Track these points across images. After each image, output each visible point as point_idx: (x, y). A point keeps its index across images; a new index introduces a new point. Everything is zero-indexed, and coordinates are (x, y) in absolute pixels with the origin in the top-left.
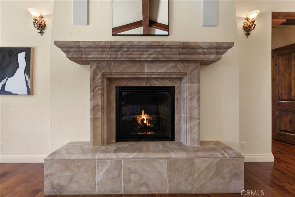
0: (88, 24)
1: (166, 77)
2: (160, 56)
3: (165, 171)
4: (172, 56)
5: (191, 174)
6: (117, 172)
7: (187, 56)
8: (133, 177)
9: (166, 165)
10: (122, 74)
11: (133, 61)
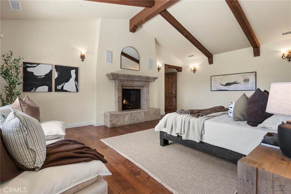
0: (112, 63)
5: (149, 115)
6: (131, 117)
8: (135, 118)
9: (143, 113)
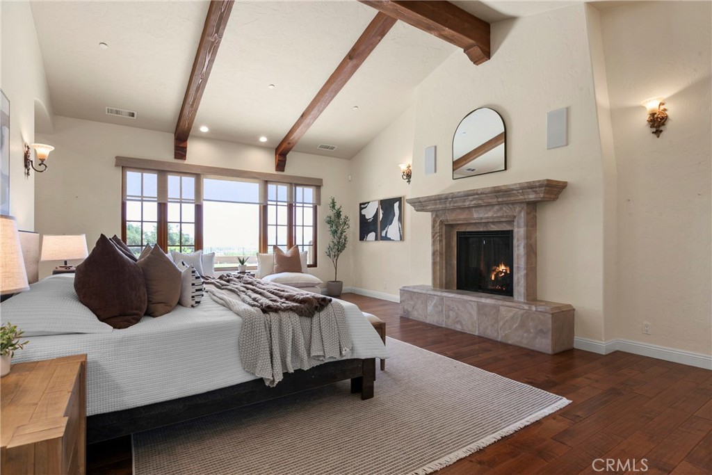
0: (435, 172)
1: (495, 220)
2: (480, 202)
3: (475, 313)
4: (490, 201)
5: (497, 321)
6: (441, 307)
7: (505, 199)
9: (475, 308)
10: (455, 220)
11: (463, 208)
